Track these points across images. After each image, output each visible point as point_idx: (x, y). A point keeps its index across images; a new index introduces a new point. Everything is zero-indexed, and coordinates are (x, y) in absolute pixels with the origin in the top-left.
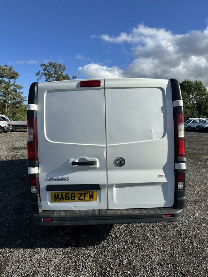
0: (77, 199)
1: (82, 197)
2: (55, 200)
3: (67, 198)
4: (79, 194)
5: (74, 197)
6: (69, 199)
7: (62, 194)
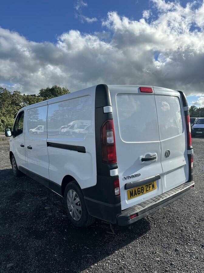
0: (145, 191)
1: (148, 189)
2: (131, 197)
3: (139, 192)
4: (146, 186)
5: (143, 190)
6: (140, 193)
7: (135, 190)
